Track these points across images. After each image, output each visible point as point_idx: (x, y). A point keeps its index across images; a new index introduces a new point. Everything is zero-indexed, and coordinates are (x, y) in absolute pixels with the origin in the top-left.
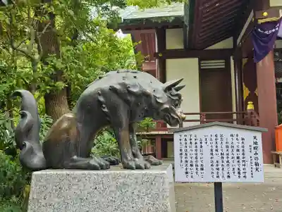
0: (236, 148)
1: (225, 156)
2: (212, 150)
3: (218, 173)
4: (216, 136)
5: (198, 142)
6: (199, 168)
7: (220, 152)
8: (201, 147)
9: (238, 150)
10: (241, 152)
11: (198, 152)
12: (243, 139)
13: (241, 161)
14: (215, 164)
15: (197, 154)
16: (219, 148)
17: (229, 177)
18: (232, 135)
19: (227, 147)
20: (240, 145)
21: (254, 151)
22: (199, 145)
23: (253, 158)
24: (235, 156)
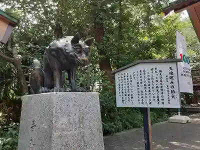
0: (155, 79)
1: (147, 87)
2: (138, 83)
3: (142, 100)
4: (140, 71)
5: (129, 78)
6: (130, 97)
7: (143, 84)
8: (131, 81)
9: (157, 81)
10: (159, 82)
11: (130, 85)
12: (160, 71)
13: (159, 90)
14: (140, 93)
15: (128, 87)
16: (143, 81)
17: (150, 103)
18: (152, 69)
19: (149, 79)
20: (159, 76)
21: (170, 81)
22: (129, 80)
23: (169, 87)
24: (155, 86)
